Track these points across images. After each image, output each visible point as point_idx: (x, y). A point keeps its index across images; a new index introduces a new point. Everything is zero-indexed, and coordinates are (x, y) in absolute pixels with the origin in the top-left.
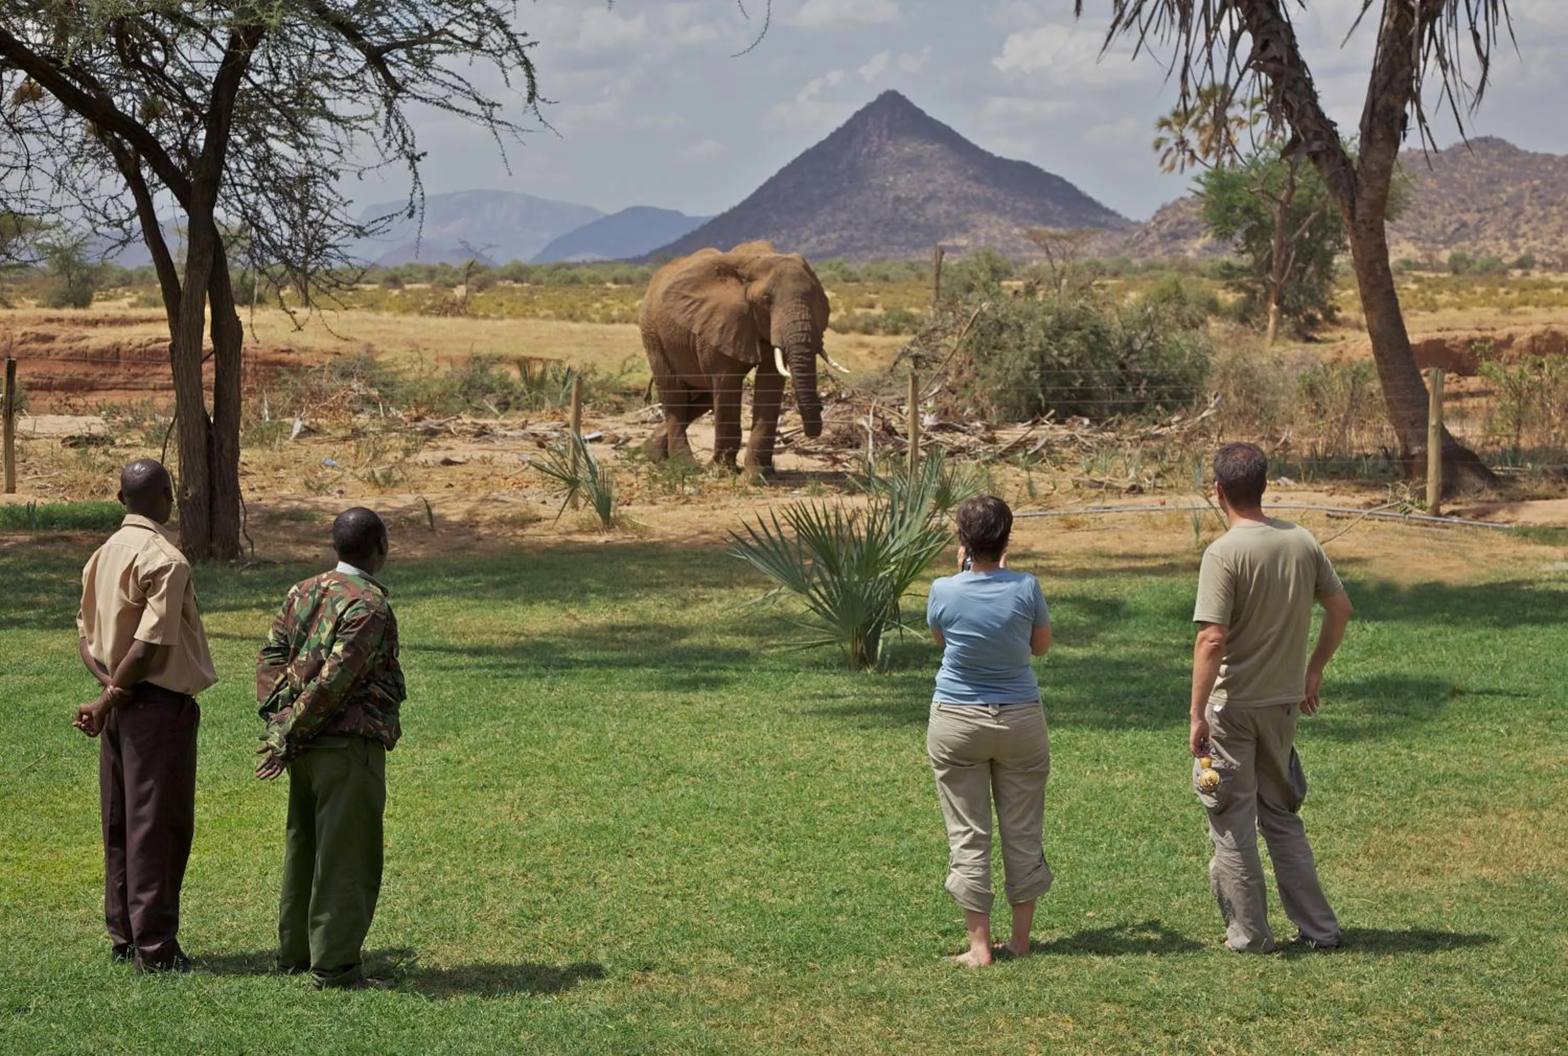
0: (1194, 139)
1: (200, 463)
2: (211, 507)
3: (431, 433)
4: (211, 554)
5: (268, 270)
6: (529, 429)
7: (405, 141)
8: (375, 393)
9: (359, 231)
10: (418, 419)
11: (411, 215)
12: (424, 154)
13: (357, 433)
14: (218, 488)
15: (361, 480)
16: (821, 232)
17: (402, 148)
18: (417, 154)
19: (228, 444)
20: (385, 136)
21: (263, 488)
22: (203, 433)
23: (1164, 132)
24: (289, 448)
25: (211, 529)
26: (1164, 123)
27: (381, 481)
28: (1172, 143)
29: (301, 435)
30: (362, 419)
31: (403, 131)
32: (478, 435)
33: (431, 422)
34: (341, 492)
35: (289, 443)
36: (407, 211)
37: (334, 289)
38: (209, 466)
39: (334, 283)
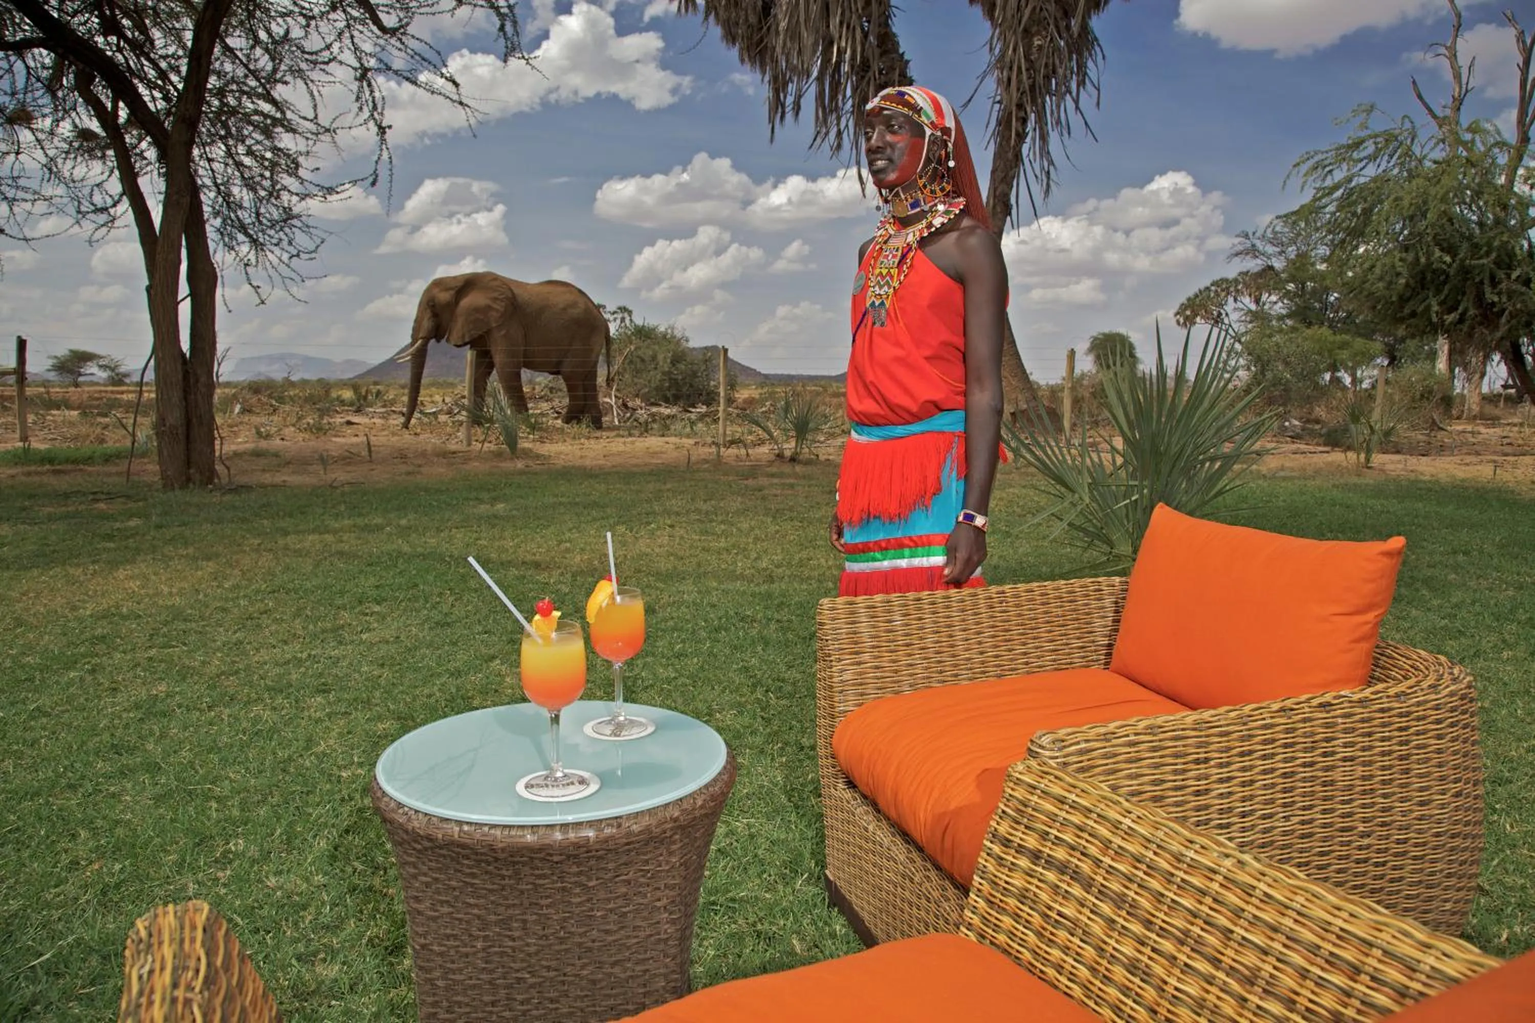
1: (176, 396)
2: (188, 437)
4: (189, 481)
5: (237, 248)
7: (375, 107)
11: (373, 184)
12: (391, 126)
14: (194, 420)
15: (298, 429)
17: (372, 116)
18: (384, 124)
19: (203, 379)
20: (357, 101)
22: (179, 367)
25: (189, 457)
27: (314, 430)
29: (240, 412)
31: (374, 98)
34: (282, 439)
35: (235, 415)
36: (371, 179)
37: (295, 259)
38: (185, 399)
39: (295, 252)
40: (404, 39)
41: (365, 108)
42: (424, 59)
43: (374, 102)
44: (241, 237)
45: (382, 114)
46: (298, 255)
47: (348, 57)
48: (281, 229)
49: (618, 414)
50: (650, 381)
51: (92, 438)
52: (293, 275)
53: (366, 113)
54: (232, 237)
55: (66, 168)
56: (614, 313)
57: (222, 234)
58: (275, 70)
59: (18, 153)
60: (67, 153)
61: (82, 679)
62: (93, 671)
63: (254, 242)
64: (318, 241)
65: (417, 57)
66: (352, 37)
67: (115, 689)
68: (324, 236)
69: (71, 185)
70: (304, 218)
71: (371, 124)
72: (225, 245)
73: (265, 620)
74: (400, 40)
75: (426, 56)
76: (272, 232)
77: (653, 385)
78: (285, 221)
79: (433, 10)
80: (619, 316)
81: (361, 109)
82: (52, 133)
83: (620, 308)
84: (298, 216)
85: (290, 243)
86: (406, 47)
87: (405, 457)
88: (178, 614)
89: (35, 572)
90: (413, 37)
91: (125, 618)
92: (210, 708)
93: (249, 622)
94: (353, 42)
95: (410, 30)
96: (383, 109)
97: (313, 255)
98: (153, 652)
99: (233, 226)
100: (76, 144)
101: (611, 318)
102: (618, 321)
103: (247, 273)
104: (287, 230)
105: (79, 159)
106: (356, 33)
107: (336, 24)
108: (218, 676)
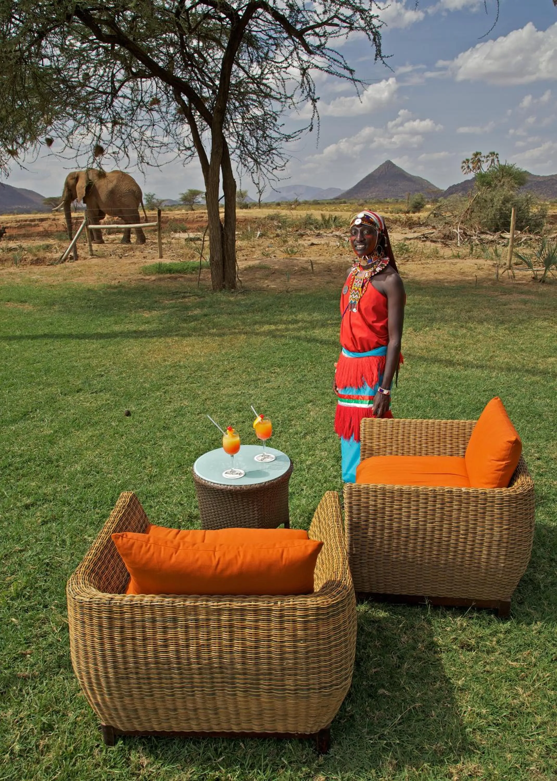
0: (471, 166)
1: (218, 247)
2: (224, 265)
3: (302, 235)
4: (224, 287)
5: (247, 165)
6: (334, 233)
7: (310, 90)
8: (280, 224)
9: (288, 138)
10: (297, 231)
11: (311, 130)
12: (318, 98)
13: (278, 236)
14: (226, 258)
15: (282, 251)
16: (371, 193)
17: (309, 95)
18: (315, 98)
19: (230, 237)
20: (301, 87)
21: (247, 255)
22: (219, 232)
23: (464, 164)
24: (256, 240)
25: (224, 275)
26: (464, 162)
27: (290, 252)
28: (466, 167)
29: (259, 236)
30: (279, 231)
31: (309, 85)
32: (317, 236)
33: (302, 232)
34: (275, 256)
35: (256, 239)
36: (309, 128)
37: (275, 170)
38: (223, 247)
39: (275, 167)
40: (324, 51)
41: (305, 91)
42: (335, 60)
43: (309, 87)
44: (250, 159)
45: (314, 93)
46: (276, 168)
47: (296, 64)
48: (268, 155)
49: (460, 239)
50: (488, 215)
51: (189, 255)
52: (274, 178)
53: (306, 93)
54: (245, 160)
55: (173, 127)
56: (488, 156)
57: (241, 158)
58: (262, 73)
59: (154, 125)
60: (174, 121)
61: (161, 396)
62: (165, 392)
63: (255, 161)
64: (286, 161)
65: (331, 60)
66: (297, 53)
67: (170, 402)
68: (288, 158)
69: (175, 137)
70: (278, 150)
71: (309, 98)
72: (242, 163)
73: (231, 373)
74: (322, 52)
75: (336, 58)
76: (264, 157)
77: (489, 217)
78: (269, 151)
79: (337, 34)
80: (490, 159)
81: (303, 92)
82: (167, 113)
83: (491, 153)
84: (275, 149)
85: (272, 163)
86: (325, 55)
87: (330, 270)
88: (200, 367)
89: (155, 339)
90: (328, 49)
91: (181, 367)
92: (198, 414)
93: (225, 373)
94: (298, 56)
95: (327, 46)
96: (314, 90)
97: (283, 168)
98: (187, 386)
99: (245, 154)
100: (177, 117)
101: (485, 160)
102: (489, 162)
103: (252, 178)
104: (270, 155)
105: (179, 123)
106: (300, 51)
107: (289, 48)
108: (206, 400)
